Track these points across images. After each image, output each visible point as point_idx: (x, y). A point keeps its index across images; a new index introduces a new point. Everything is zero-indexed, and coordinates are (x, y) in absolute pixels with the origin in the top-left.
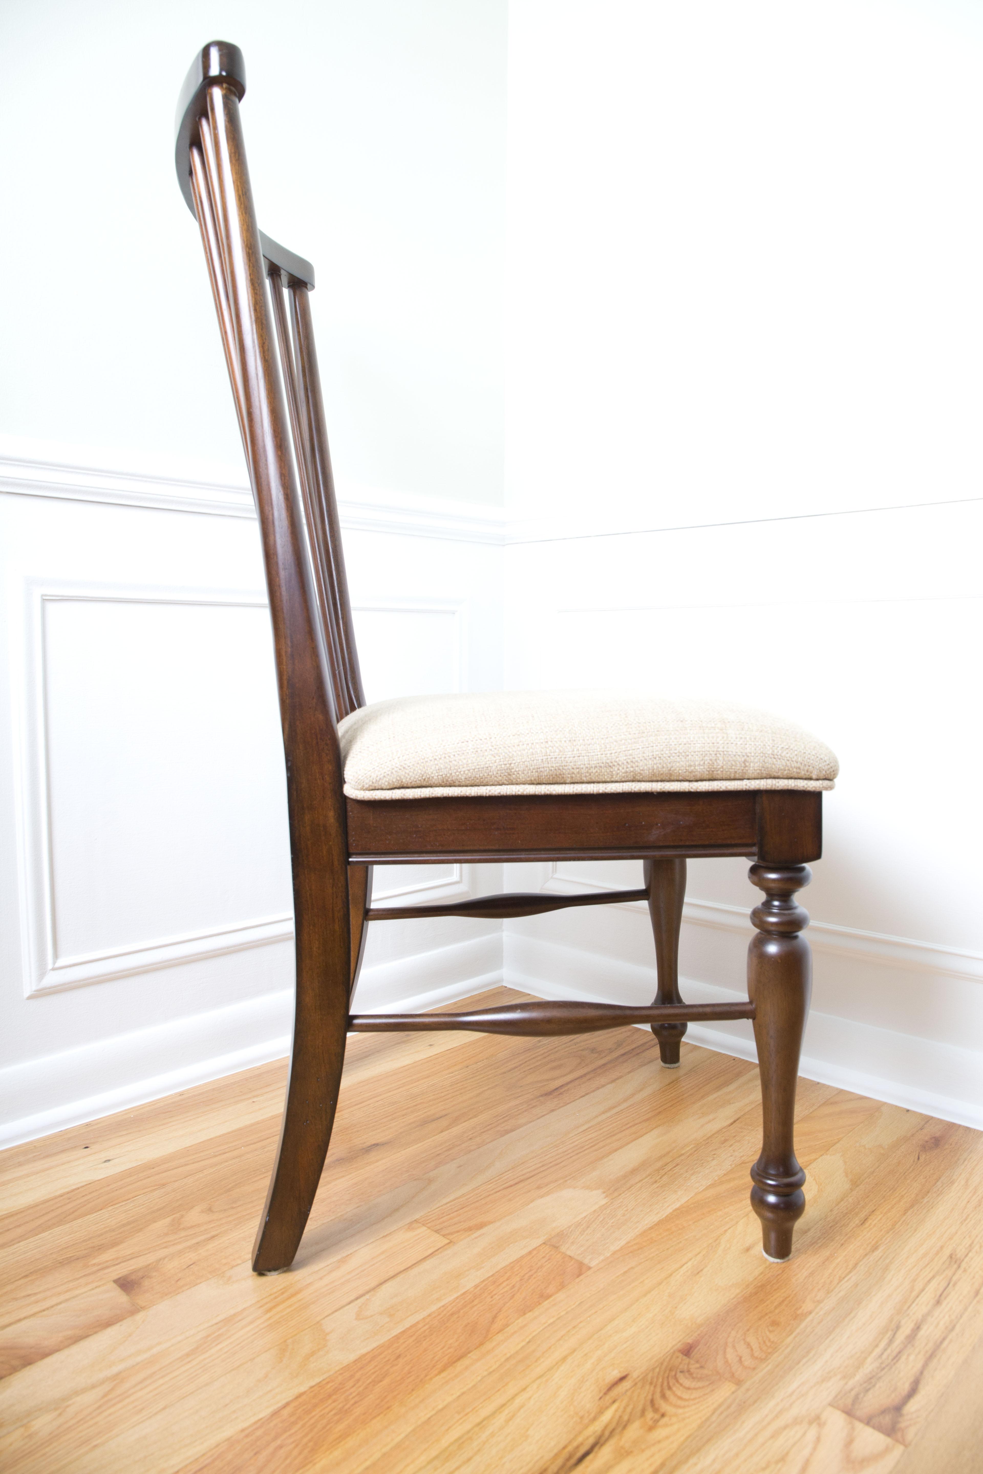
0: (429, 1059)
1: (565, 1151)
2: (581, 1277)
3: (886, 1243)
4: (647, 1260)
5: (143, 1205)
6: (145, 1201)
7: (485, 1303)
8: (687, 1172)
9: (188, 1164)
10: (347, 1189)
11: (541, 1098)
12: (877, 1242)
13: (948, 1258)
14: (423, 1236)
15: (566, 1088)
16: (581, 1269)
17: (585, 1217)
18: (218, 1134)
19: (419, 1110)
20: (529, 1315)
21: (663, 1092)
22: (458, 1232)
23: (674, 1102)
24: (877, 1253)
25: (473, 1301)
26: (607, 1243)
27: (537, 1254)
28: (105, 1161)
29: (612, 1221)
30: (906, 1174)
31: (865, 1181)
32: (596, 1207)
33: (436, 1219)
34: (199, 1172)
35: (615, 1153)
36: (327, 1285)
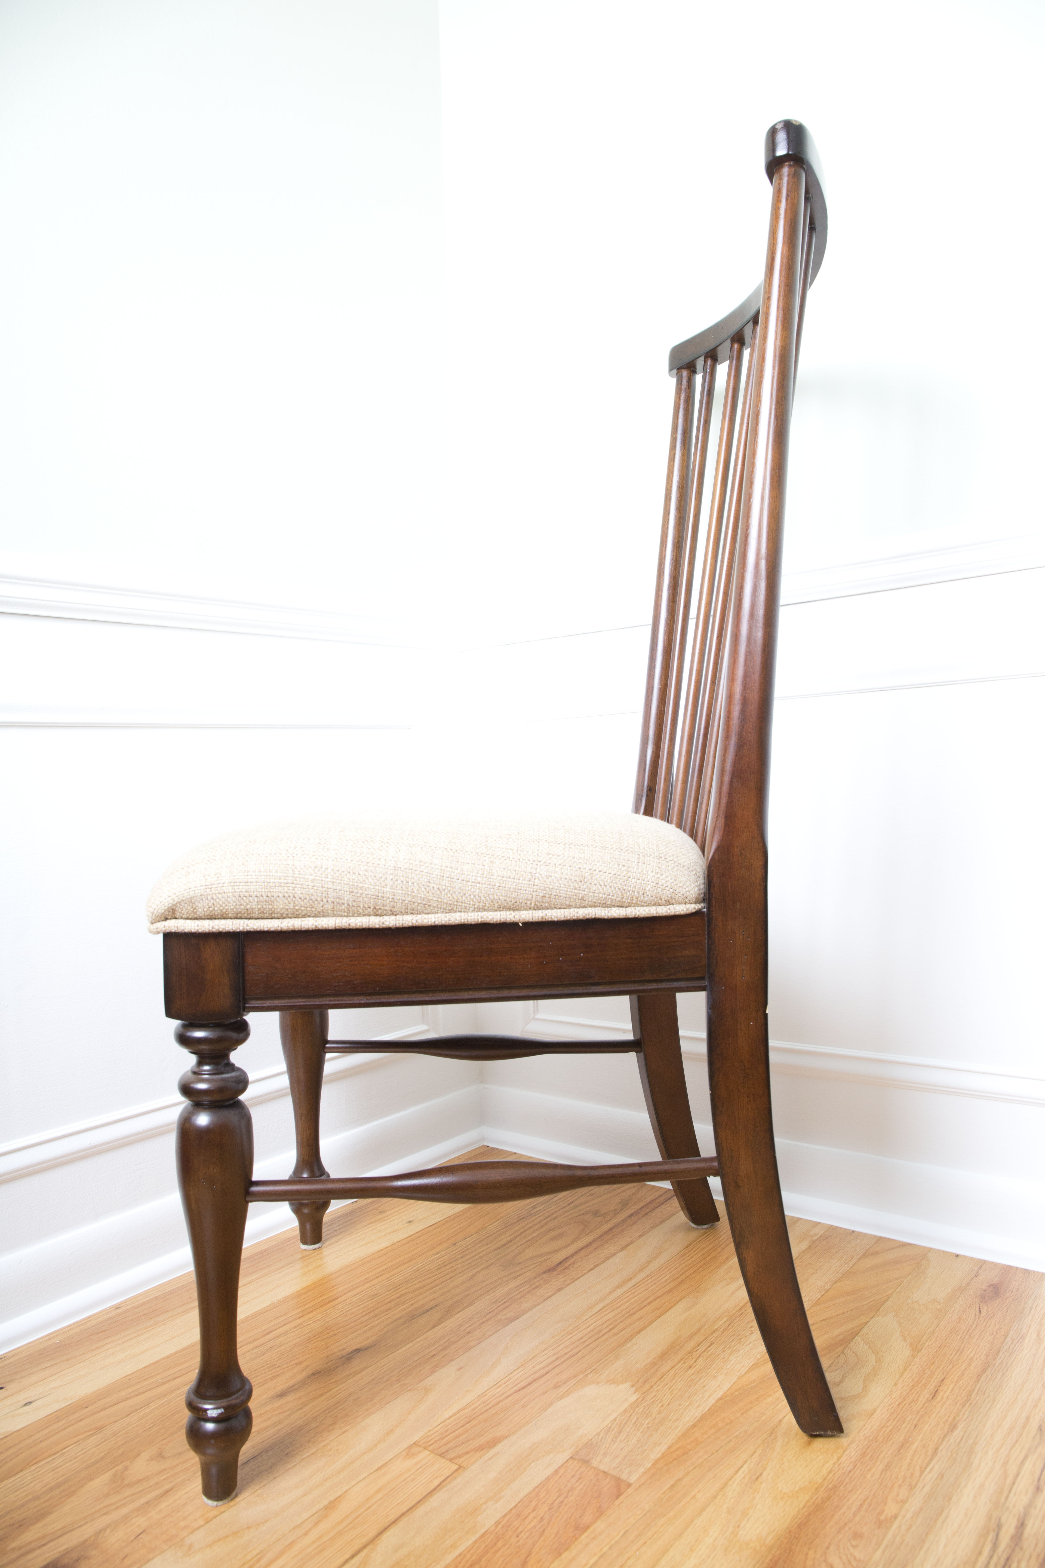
0: (410, 1238)
1: (581, 1339)
2: (622, 1498)
3: (964, 1419)
4: (695, 1468)
5: (76, 1458)
6: (77, 1453)
7: (511, 1544)
8: (724, 1351)
9: (130, 1398)
10: (327, 1411)
11: (544, 1276)
12: (954, 1419)
13: (1037, 1431)
14: (426, 1464)
15: (571, 1261)
16: (620, 1487)
17: (615, 1419)
18: (166, 1354)
19: (404, 1302)
20: (566, 1556)
21: (682, 1256)
22: (467, 1453)
23: (696, 1268)
24: (957, 1433)
25: (496, 1544)
26: (646, 1450)
27: (565, 1472)
28: (25, 1405)
29: (647, 1422)
30: (970, 1331)
31: (927, 1344)
32: (626, 1405)
33: (438, 1440)
34: (144, 1406)
35: (638, 1336)
36: (314, 1542)
